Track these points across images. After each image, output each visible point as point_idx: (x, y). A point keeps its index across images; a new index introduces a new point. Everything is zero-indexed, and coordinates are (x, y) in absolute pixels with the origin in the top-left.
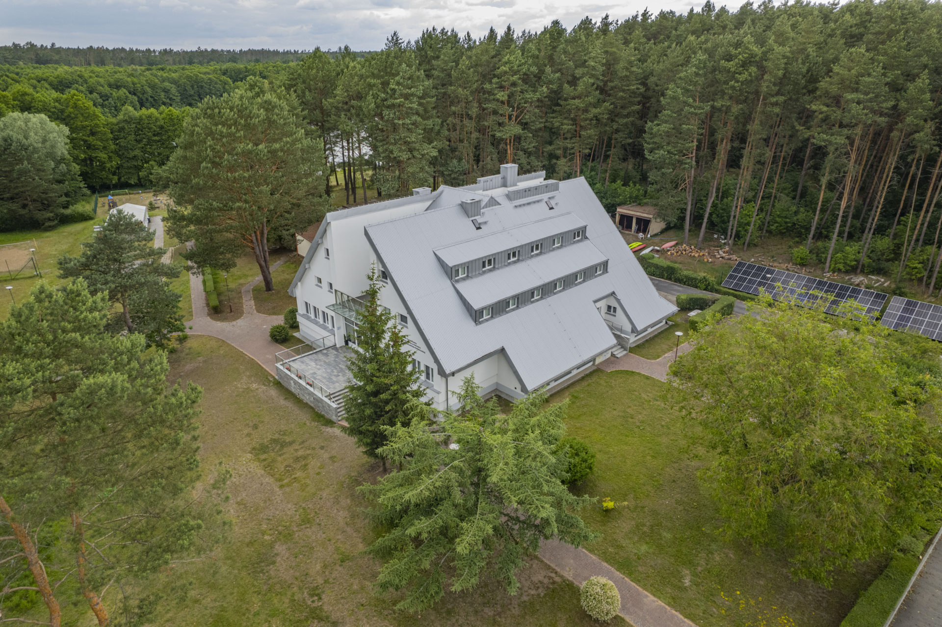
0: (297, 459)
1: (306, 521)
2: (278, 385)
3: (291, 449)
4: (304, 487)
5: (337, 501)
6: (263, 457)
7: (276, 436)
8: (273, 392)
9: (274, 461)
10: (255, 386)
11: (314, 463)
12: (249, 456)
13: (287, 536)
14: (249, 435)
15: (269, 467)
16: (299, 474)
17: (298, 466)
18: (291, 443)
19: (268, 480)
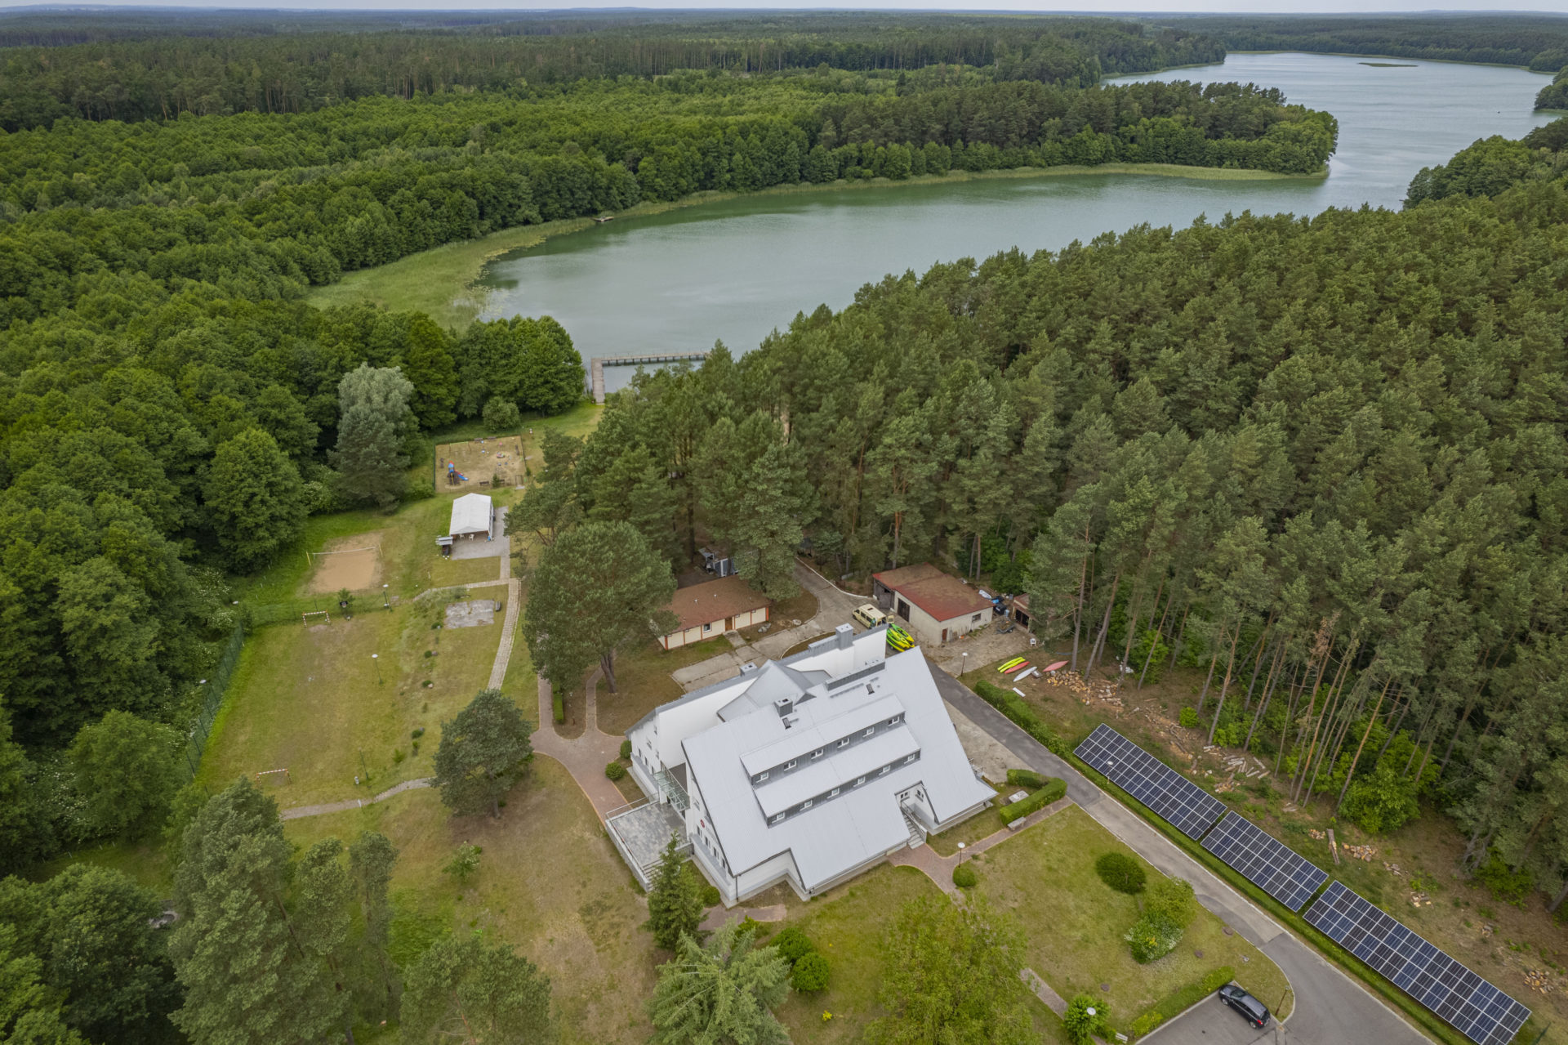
0: (612, 926)
1: (612, 987)
2: (608, 837)
3: (608, 914)
4: (614, 954)
5: (635, 973)
6: (588, 918)
7: (599, 898)
8: (602, 846)
9: (595, 924)
10: (587, 835)
11: (624, 932)
12: (577, 915)
13: (596, 997)
14: (579, 892)
15: (591, 929)
16: (612, 941)
17: (612, 933)
18: (610, 907)
19: (590, 943)
